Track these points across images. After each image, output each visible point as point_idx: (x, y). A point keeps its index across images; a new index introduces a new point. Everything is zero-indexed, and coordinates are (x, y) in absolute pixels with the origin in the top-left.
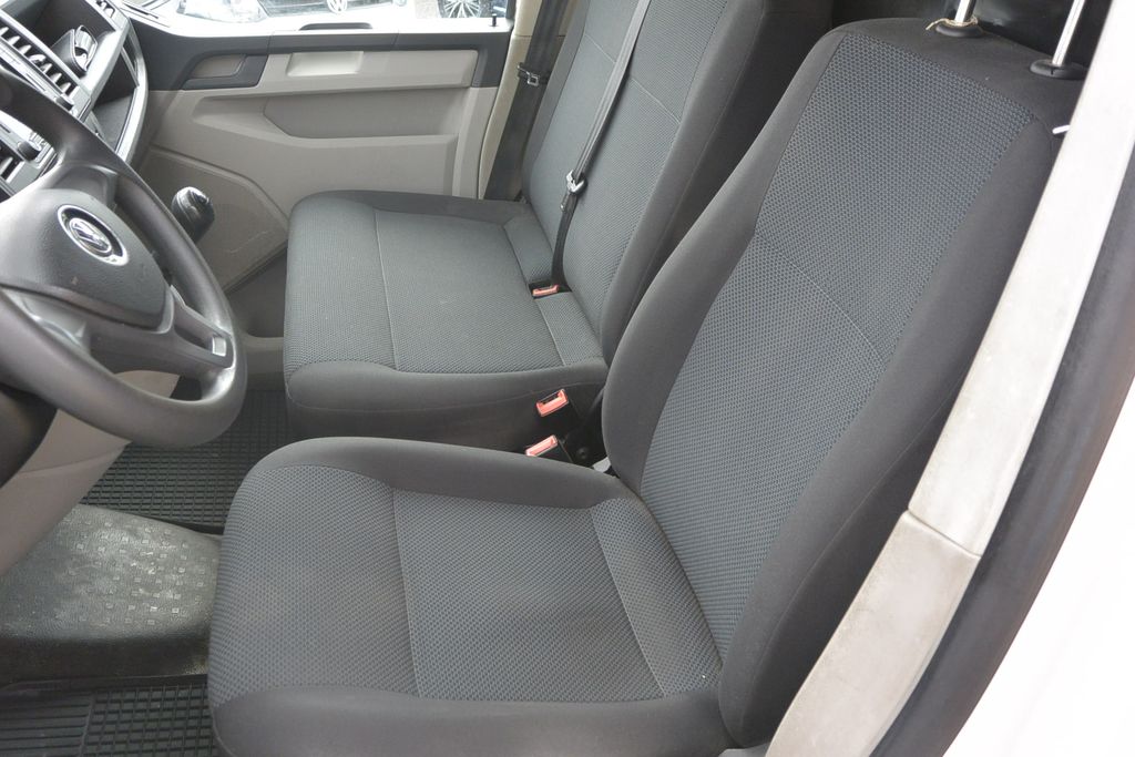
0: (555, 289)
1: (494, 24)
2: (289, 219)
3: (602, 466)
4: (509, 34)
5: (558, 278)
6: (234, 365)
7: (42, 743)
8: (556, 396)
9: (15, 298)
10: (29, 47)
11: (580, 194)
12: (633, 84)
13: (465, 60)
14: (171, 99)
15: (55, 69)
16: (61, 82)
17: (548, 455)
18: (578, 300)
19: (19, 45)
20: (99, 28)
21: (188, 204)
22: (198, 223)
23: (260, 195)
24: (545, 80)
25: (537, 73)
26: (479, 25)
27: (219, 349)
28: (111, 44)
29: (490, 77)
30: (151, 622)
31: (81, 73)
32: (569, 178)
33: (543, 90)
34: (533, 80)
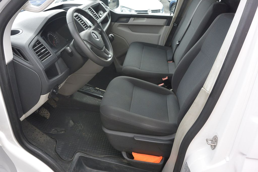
0: (172, 62)
1: (171, 15)
2: (130, 45)
3: (171, 90)
4: (173, 16)
5: (173, 60)
6: (111, 58)
7: (78, 116)
8: (166, 77)
9: (85, 42)
10: (93, 12)
11: (178, 45)
12: (191, 25)
13: (164, 21)
14: (114, 24)
15: (96, 16)
16: (97, 18)
17: (162, 86)
18: (175, 64)
19: (92, 12)
20: (104, 11)
21: (110, 36)
22: (112, 40)
23: (126, 42)
24: (178, 25)
25: (176, 24)
26: (168, 15)
27: (110, 56)
28: (106, 14)
29: (168, 24)
30: (97, 103)
31: (100, 17)
32: (177, 42)
33: (177, 27)
34: (176, 25)
